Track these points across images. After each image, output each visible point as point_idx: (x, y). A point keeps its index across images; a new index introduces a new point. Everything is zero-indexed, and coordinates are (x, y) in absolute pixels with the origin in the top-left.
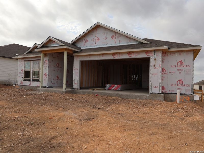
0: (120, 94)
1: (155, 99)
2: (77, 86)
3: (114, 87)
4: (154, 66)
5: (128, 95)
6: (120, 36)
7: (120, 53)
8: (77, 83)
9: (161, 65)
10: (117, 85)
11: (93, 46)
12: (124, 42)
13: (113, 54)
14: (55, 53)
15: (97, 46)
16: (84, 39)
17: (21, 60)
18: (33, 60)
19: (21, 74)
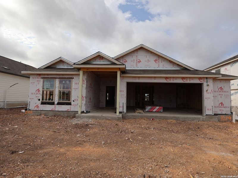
0: (177, 117)
1: (211, 120)
2: (123, 109)
3: (155, 108)
4: (207, 91)
5: (185, 118)
6: (164, 61)
7: (173, 78)
8: (123, 106)
9: (212, 90)
10: (159, 107)
11: (134, 67)
12: (168, 67)
13: (166, 78)
14: (90, 72)
15: (138, 67)
16: (123, 59)
17: (36, 76)
18: (60, 78)
19: (37, 95)
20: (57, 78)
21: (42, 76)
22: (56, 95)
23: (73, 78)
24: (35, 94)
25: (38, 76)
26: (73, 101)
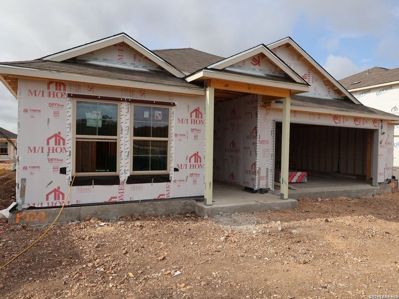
10: (301, 173)
17: (44, 88)
18: (133, 101)
19: (52, 156)
20: (124, 100)
21: (67, 88)
22: (124, 155)
23: (174, 105)
24: (46, 150)
25: (53, 87)
26: (176, 170)
